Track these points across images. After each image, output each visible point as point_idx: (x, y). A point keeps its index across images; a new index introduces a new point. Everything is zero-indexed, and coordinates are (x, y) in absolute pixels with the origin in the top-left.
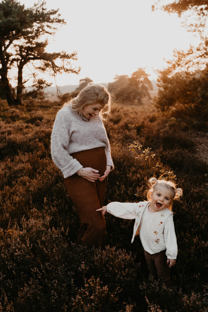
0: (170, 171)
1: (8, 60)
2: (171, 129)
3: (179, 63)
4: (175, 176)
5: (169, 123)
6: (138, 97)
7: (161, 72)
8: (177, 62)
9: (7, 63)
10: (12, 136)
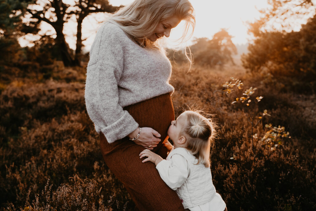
0: (279, 126)
1: (65, 13)
2: (267, 87)
3: (274, 12)
4: (288, 133)
5: (264, 81)
6: (220, 62)
7: (251, 24)
8: (271, 11)
9: (63, 15)
10: (62, 95)
